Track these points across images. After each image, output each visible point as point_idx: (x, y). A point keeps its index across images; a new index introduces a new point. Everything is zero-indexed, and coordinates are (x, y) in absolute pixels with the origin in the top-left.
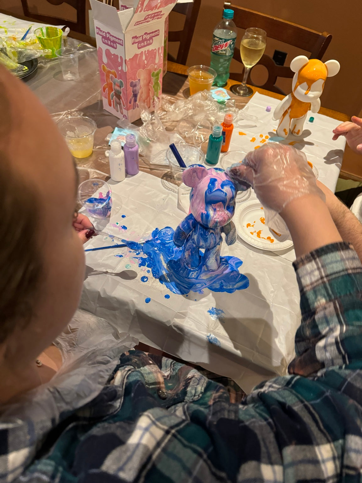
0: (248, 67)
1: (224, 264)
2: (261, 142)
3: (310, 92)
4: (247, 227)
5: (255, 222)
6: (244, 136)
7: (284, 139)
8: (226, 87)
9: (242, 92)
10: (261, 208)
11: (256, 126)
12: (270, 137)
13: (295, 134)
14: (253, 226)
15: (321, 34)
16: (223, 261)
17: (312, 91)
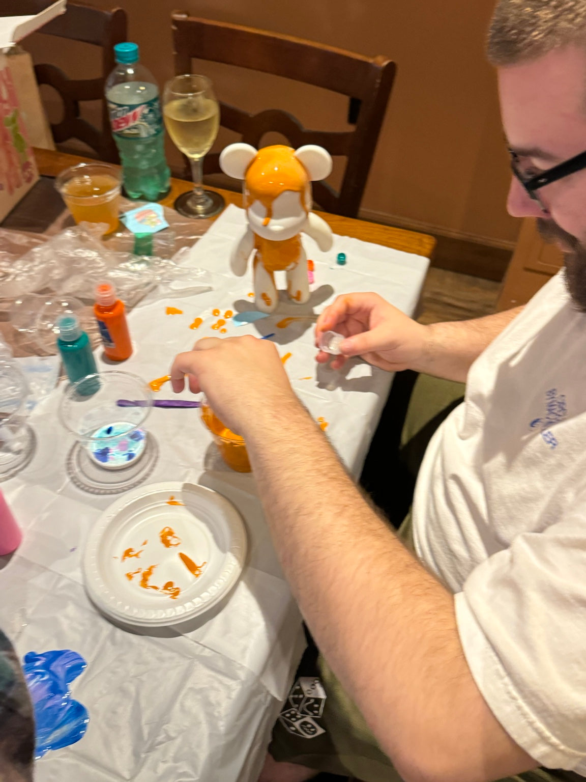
0: (196, 157)
1: (38, 673)
2: (213, 327)
3: (272, 221)
4: (123, 559)
5: (145, 543)
6: (177, 315)
7: (266, 315)
8: (165, 200)
9: (200, 208)
10: (168, 503)
11: (210, 289)
12: (235, 313)
13: (294, 300)
14: (136, 555)
15: (371, 61)
16: (37, 667)
17: (278, 218)
